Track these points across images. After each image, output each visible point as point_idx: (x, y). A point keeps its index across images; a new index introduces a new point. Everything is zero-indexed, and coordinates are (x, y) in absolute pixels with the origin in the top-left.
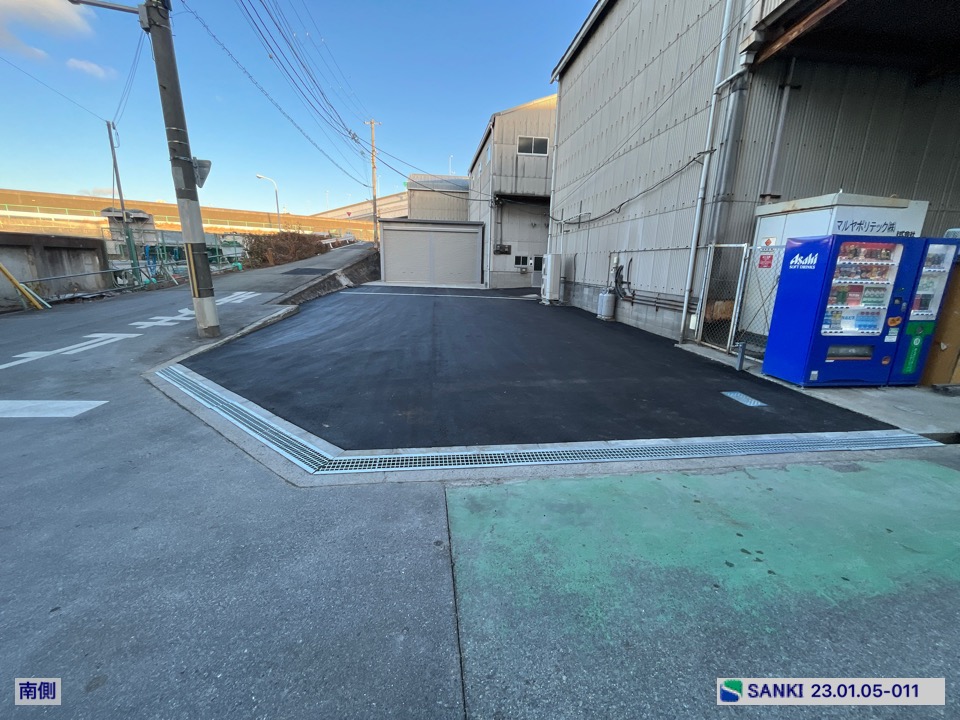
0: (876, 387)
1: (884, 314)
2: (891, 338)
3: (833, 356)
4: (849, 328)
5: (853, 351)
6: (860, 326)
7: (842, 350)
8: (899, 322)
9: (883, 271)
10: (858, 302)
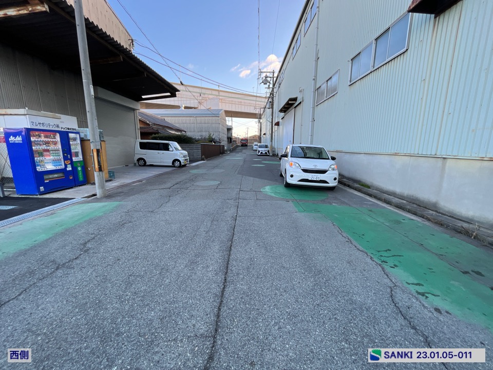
0: (72, 188)
1: (62, 160)
2: (69, 168)
3: (47, 179)
4: (50, 167)
5: (56, 176)
6: (55, 166)
7: (51, 176)
8: (69, 162)
9: (55, 143)
10: (49, 156)
